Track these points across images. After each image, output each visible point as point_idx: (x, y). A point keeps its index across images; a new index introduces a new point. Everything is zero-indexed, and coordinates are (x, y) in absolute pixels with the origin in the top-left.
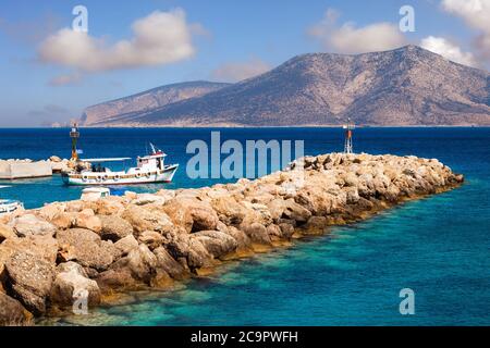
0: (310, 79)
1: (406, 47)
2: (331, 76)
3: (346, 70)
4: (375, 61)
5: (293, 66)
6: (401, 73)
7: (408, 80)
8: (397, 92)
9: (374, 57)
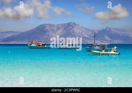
0: (46, 31)
1: (71, 22)
2: (52, 30)
3: (55, 28)
4: (63, 26)
5: (41, 27)
6: (71, 29)
7: (73, 31)
8: (71, 34)
9: (62, 25)
